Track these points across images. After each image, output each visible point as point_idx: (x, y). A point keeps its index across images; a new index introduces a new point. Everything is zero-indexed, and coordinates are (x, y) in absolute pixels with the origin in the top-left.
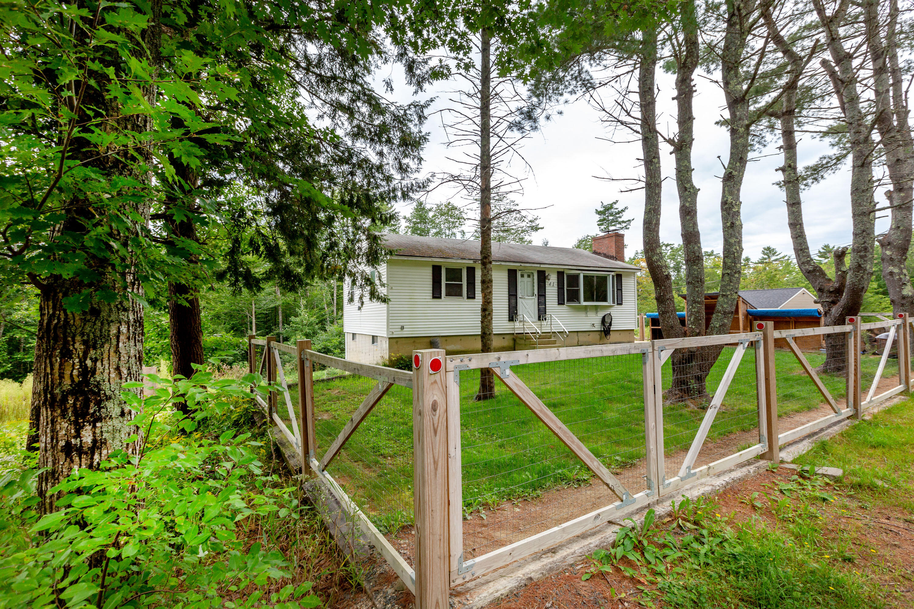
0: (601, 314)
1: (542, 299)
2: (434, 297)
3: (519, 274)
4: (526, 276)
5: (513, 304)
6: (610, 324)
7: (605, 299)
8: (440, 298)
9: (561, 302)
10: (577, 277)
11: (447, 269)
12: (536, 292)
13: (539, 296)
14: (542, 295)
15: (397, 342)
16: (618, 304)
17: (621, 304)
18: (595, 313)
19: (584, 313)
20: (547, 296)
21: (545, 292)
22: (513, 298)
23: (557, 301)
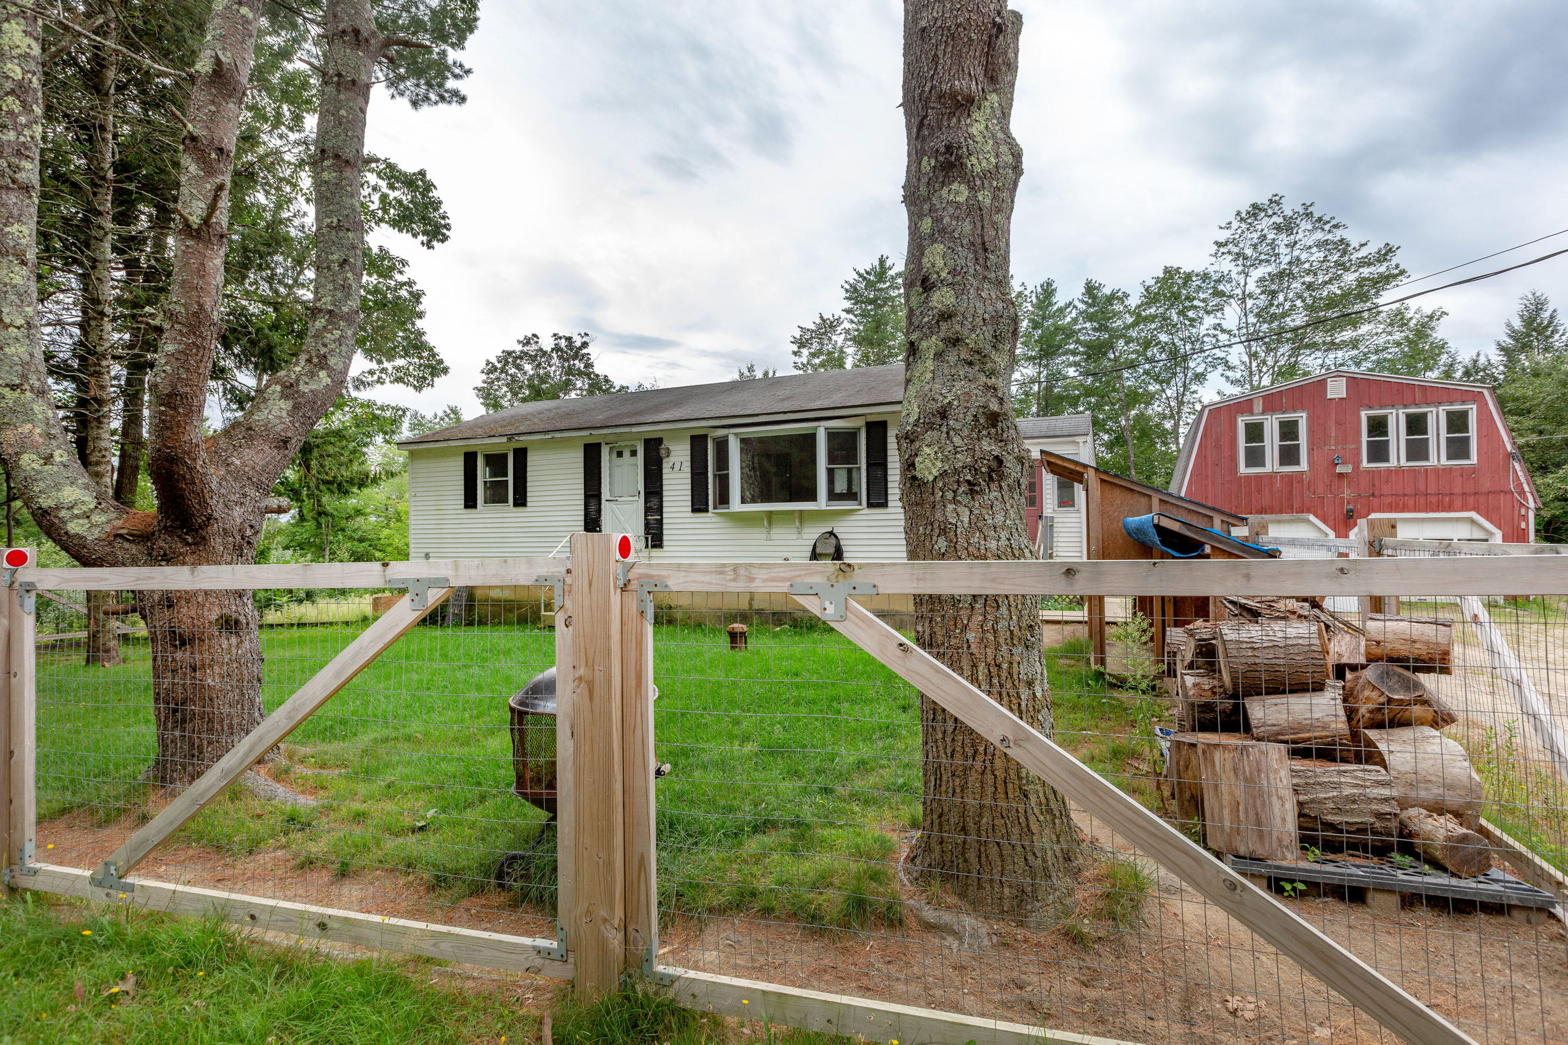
0: (807, 533)
1: (654, 502)
2: (467, 506)
3: (604, 453)
4: (627, 454)
7: (811, 495)
8: (475, 506)
9: (699, 505)
11: (485, 457)
12: (641, 487)
13: (648, 495)
14: (653, 492)
16: (871, 506)
17: (883, 505)
18: (795, 531)
19: (764, 530)
20: (665, 493)
21: (661, 486)
22: (593, 502)
23: (690, 503)
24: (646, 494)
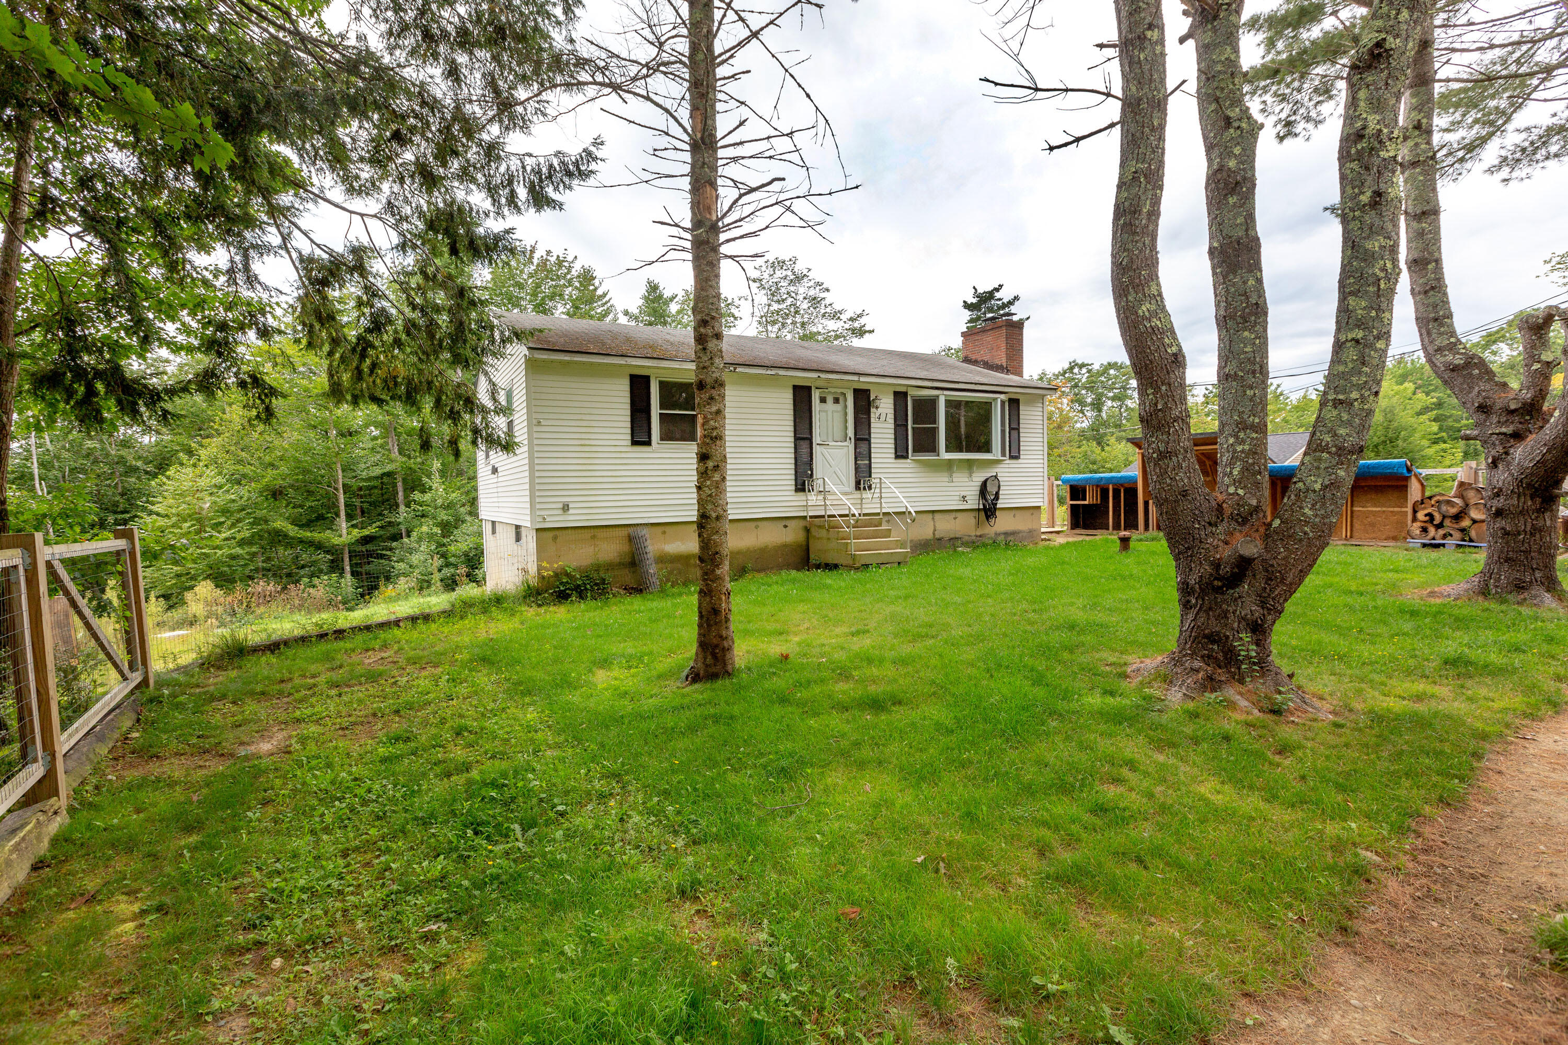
0: (979, 477)
2: (635, 443)
3: (816, 396)
4: (830, 400)
5: (805, 458)
6: (997, 494)
7: (986, 447)
8: (648, 443)
9: (901, 453)
10: (933, 402)
11: (661, 383)
12: (851, 432)
13: (857, 439)
14: (862, 439)
15: (555, 538)
16: (1011, 457)
17: (1017, 458)
18: (967, 475)
19: (946, 474)
20: (873, 441)
21: (870, 434)
22: (804, 445)
23: (893, 451)
24: (857, 440)
